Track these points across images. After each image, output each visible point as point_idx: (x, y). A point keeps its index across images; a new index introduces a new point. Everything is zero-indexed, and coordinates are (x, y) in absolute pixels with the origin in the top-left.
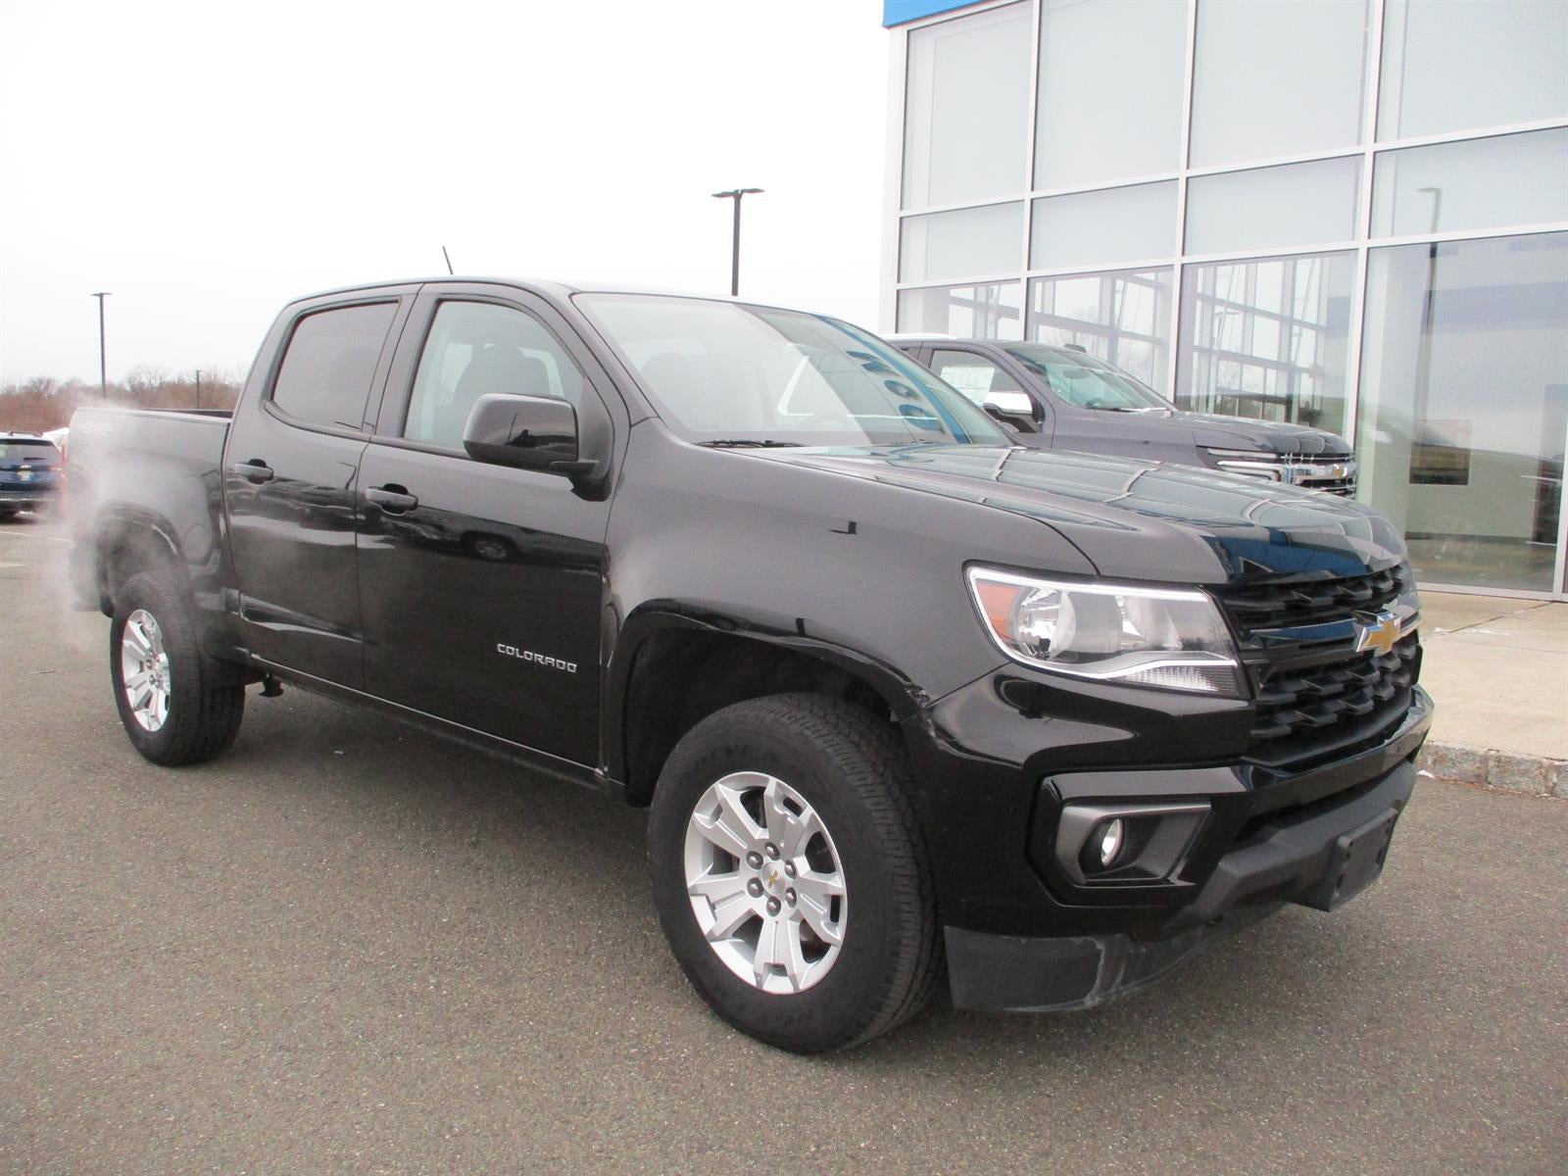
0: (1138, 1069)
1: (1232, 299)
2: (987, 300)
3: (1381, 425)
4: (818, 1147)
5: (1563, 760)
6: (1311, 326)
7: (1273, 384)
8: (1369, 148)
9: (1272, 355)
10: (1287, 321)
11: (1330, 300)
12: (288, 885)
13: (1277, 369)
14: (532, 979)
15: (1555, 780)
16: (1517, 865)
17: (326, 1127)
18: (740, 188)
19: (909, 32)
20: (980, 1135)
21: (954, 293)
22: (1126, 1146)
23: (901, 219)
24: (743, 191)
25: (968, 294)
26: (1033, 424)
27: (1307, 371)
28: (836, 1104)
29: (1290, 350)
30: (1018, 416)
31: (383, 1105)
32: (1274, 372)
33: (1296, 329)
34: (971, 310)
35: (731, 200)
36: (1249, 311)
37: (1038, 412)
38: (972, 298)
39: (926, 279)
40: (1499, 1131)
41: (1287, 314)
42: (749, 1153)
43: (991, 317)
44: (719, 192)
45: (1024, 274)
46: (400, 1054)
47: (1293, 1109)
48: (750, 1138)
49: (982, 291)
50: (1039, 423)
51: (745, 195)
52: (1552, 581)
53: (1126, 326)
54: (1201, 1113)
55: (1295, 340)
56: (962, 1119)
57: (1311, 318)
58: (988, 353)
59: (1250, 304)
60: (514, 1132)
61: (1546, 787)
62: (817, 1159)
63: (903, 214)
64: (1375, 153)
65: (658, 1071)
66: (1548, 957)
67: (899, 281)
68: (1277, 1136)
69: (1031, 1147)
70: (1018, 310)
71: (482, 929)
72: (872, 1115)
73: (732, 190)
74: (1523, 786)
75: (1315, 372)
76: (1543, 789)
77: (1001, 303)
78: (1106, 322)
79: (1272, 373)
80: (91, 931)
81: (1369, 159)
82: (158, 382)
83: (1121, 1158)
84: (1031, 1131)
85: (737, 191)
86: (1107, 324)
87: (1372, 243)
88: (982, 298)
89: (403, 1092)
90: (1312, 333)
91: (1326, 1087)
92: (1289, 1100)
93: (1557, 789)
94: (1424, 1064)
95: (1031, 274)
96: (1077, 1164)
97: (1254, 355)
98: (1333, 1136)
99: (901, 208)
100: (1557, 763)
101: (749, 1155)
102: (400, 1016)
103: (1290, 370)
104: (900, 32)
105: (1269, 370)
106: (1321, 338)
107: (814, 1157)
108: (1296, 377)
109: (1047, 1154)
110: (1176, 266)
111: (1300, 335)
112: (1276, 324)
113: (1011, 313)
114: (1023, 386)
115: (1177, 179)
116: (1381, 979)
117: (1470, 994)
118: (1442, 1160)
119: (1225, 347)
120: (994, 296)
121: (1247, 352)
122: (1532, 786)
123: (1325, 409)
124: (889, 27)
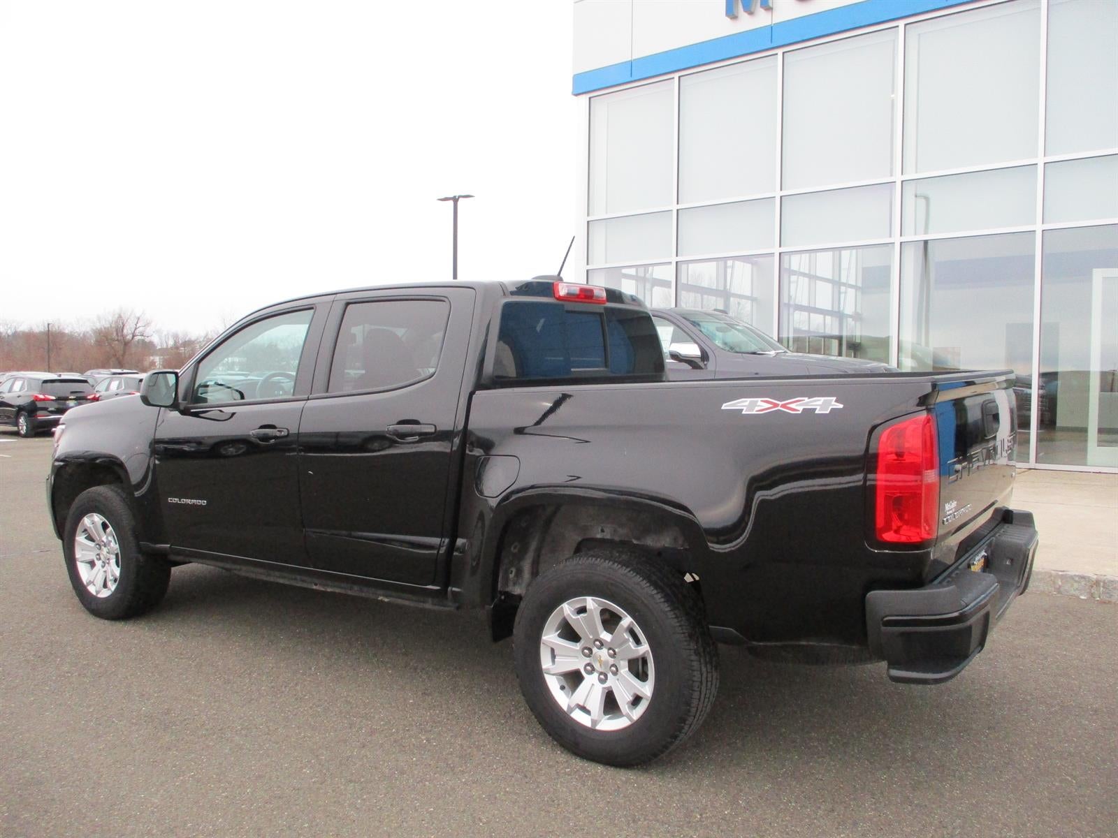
0: (866, 762)
1: (802, 270)
2: (645, 275)
3: (913, 357)
4: (701, 815)
5: (1063, 571)
6: (851, 286)
7: (830, 327)
8: (898, 178)
9: (827, 306)
10: (837, 284)
11: (864, 269)
12: (297, 684)
13: (831, 315)
14: (485, 733)
15: (1060, 583)
16: (1048, 635)
17: (404, 823)
18: (457, 195)
19: (590, 98)
20: (791, 803)
21: (624, 271)
22: (875, 803)
23: (588, 222)
24: (459, 197)
25: (632, 272)
26: (701, 364)
27: (851, 316)
28: (702, 792)
29: (839, 303)
30: (693, 359)
31: (432, 809)
32: (830, 317)
33: (843, 289)
34: (634, 282)
35: (451, 203)
36: (812, 277)
37: (705, 356)
38: (634, 274)
39: (606, 262)
40: (1076, 783)
41: (837, 279)
42: (663, 822)
43: (648, 286)
44: (443, 197)
45: (674, 259)
46: (427, 781)
47: (961, 779)
48: (660, 813)
49: (641, 271)
50: (705, 363)
51: (460, 199)
52: (1029, 454)
53: (735, 289)
54: (910, 783)
55: (842, 296)
56: (777, 795)
57: (852, 282)
58: (665, 316)
59: (813, 273)
60: (519, 819)
61: (1055, 588)
62: (703, 822)
63: (589, 219)
64: (902, 182)
65: (588, 780)
66: (1080, 688)
67: (588, 264)
68: (957, 793)
69: (822, 807)
70: (670, 282)
71: (438, 705)
72: (724, 796)
73: (452, 196)
74: (1042, 588)
75: (857, 317)
76: (1053, 589)
77: (654, 277)
78: (721, 288)
79: (828, 318)
80: (185, 720)
81: (898, 185)
82: (13, 331)
83: (875, 810)
84: (819, 799)
85: (455, 197)
86: (722, 289)
87: (904, 239)
88: (641, 273)
89: (440, 801)
90: (853, 290)
91: (976, 766)
92: (957, 773)
93: (1062, 589)
94: (1026, 750)
95: (679, 259)
96: (851, 814)
97: (817, 307)
98: (987, 791)
99: (588, 215)
100: (1060, 573)
101: (663, 823)
102: (414, 759)
103: (840, 316)
104: (585, 98)
105: (827, 317)
106: (859, 294)
107: (700, 820)
108: (845, 320)
109: (833, 811)
110: (775, 254)
111: (846, 293)
112: (830, 285)
113: (665, 284)
114: (692, 338)
115: (775, 197)
116: (989, 705)
117: (1042, 711)
118: (1050, 800)
119: (798, 302)
120: (649, 272)
121: (812, 305)
122: (1046, 588)
123: (863, 342)
124: (576, 95)
